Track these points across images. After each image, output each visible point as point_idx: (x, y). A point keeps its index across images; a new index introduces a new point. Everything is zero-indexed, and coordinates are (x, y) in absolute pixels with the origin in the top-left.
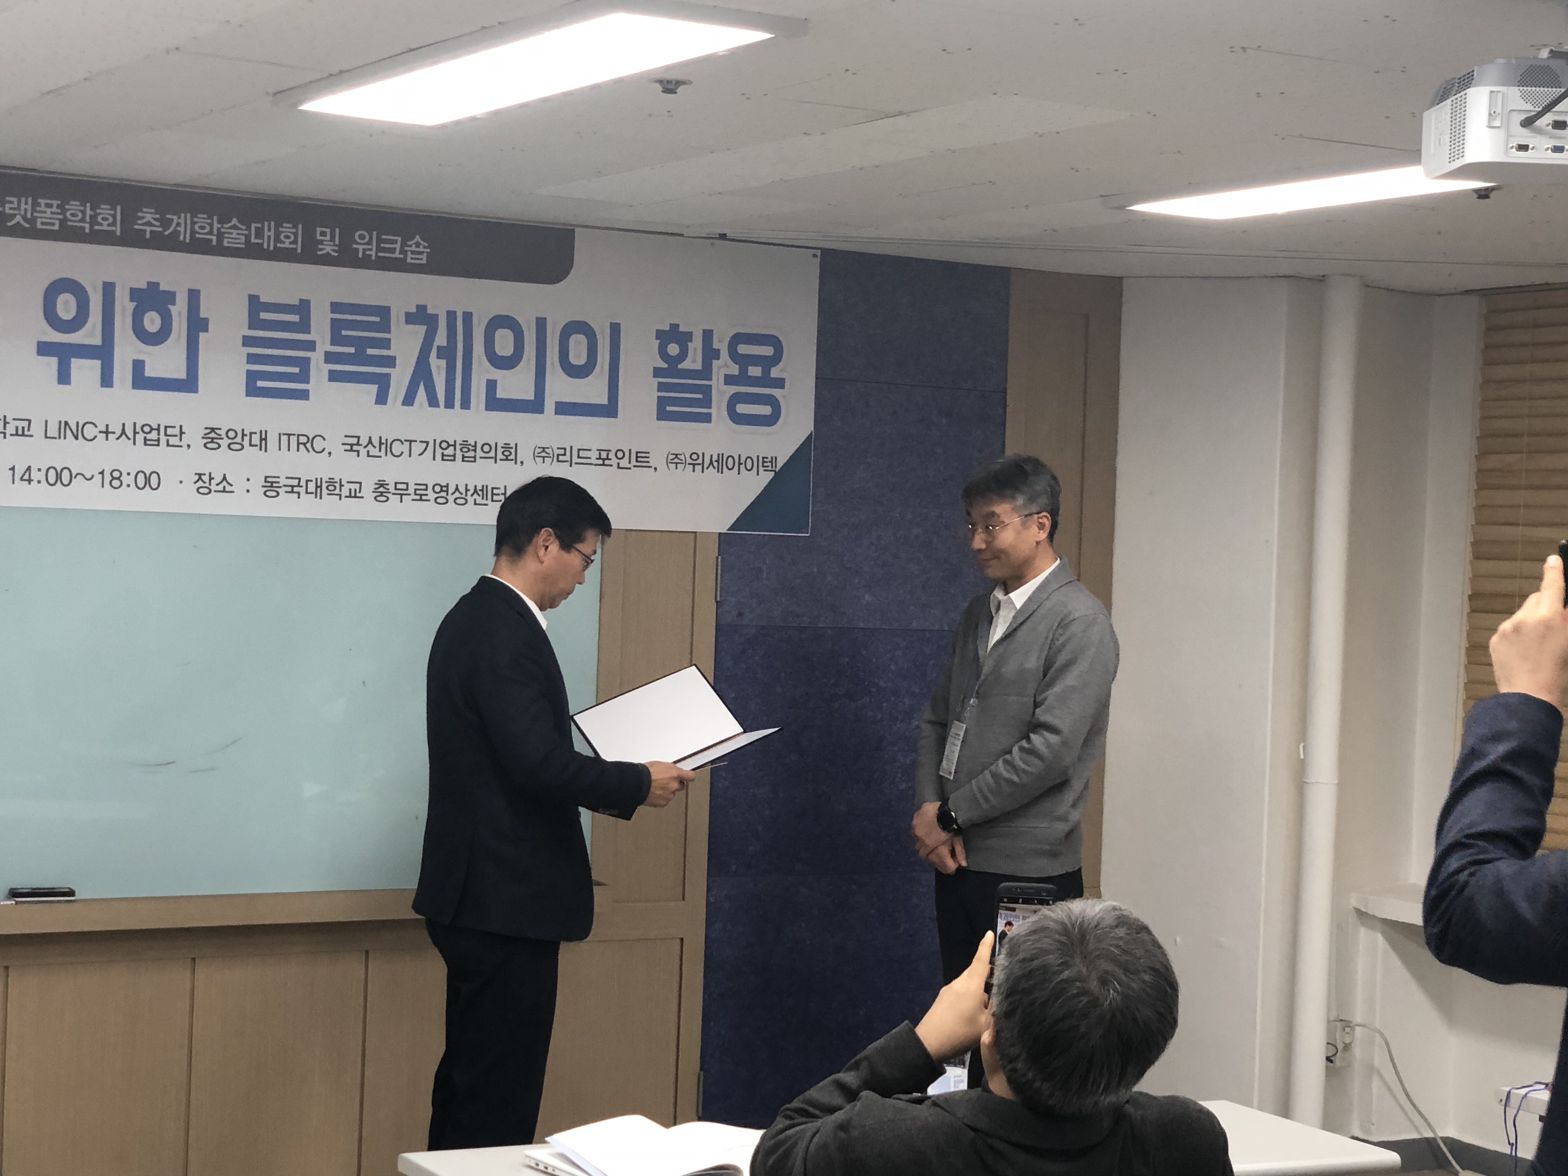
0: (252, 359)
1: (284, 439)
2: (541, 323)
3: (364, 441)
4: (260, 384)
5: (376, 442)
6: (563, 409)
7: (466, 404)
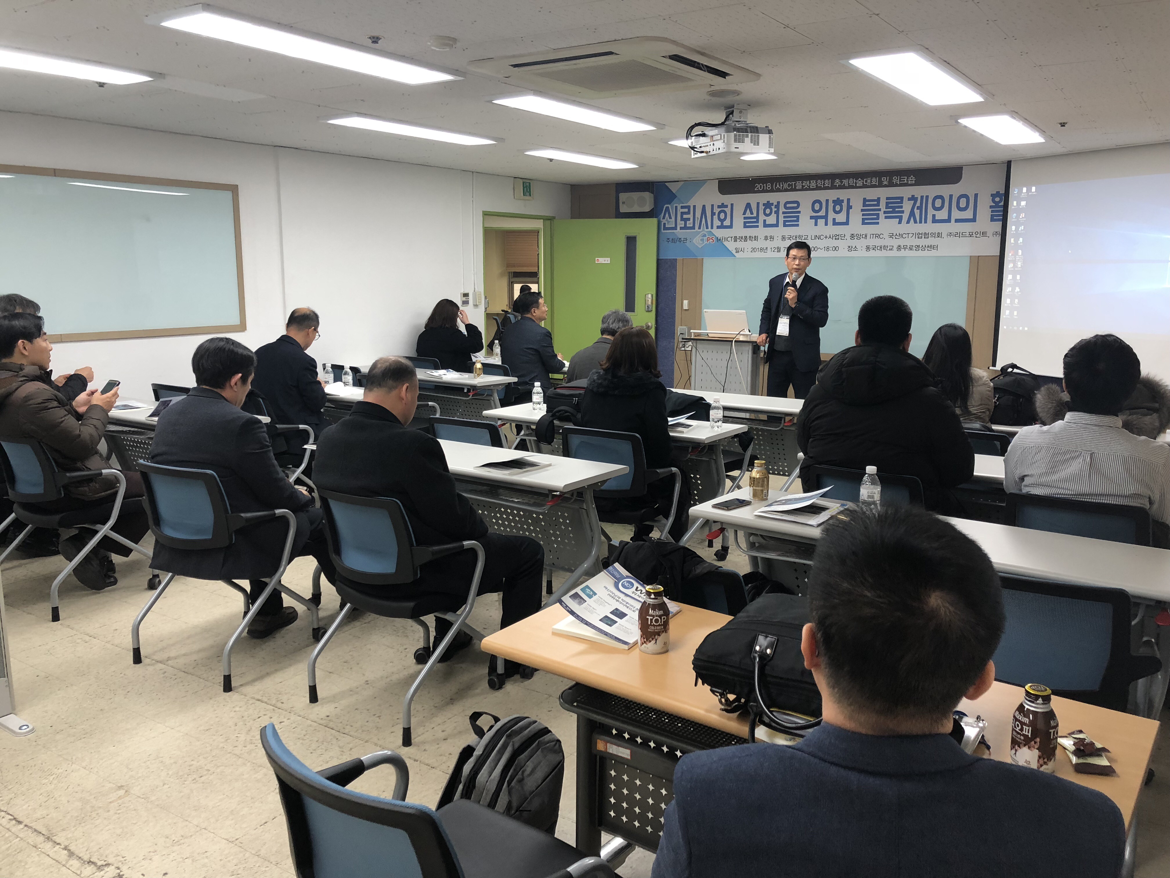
0: (863, 215)
1: (872, 235)
2: (951, 196)
3: (894, 235)
4: (866, 221)
5: (898, 235)
6: (957, 221)
7: (926, 222)
